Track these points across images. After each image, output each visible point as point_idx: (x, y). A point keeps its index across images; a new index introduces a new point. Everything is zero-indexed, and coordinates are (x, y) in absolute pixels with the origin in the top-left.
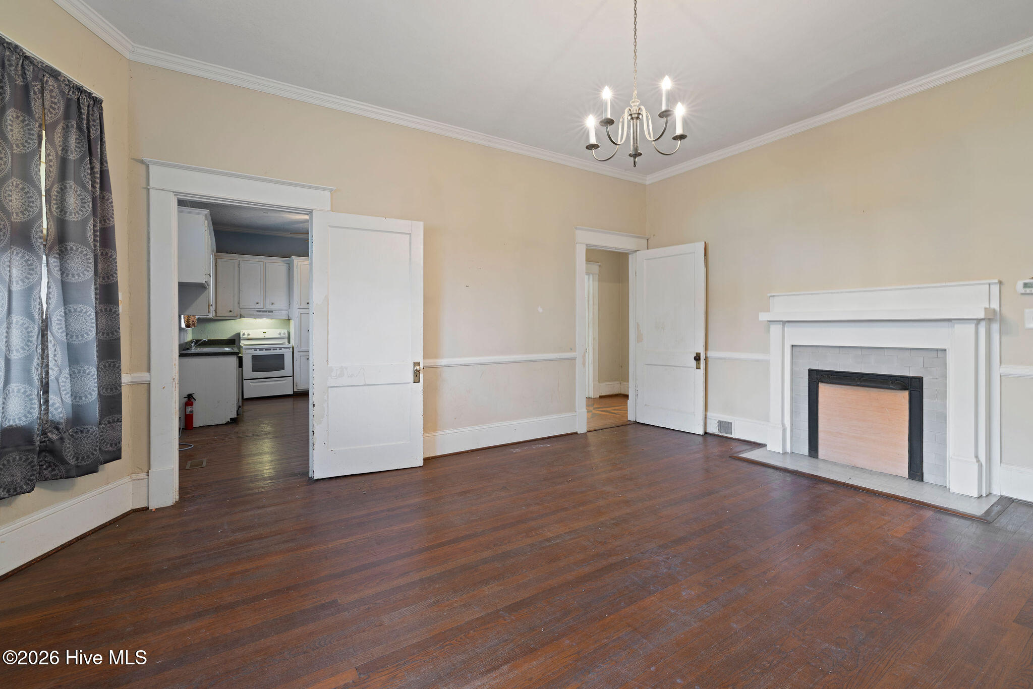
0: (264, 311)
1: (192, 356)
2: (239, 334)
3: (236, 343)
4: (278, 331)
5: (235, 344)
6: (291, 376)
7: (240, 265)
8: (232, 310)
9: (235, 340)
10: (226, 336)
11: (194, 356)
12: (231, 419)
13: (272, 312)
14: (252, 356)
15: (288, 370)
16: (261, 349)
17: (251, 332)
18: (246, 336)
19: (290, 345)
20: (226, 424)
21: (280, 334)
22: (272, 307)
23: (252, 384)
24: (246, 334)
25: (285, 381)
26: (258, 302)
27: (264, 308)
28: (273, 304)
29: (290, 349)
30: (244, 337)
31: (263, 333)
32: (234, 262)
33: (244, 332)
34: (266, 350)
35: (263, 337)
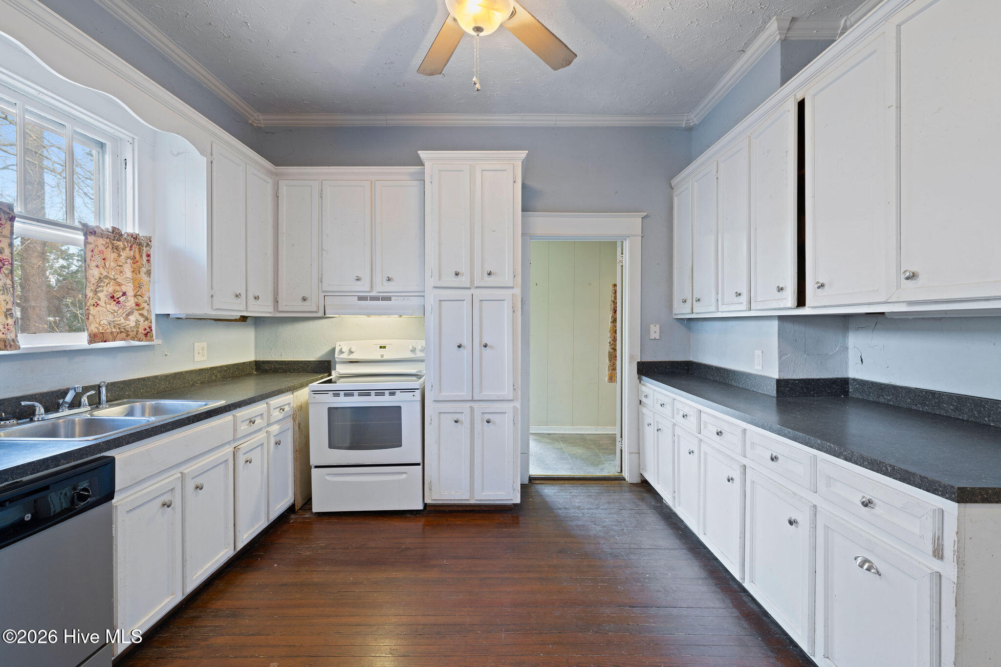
0: (373, 299)
3: (331, 367)
4: (411, 343)
5: (329, 372)
6: (418, 464)
7: (324, 191)
8: (308, 295)
9: (328, 362)
10: (314, 355)
13: (389, 299)
14: (329, 408)
15: (409, 449)
16: (348, 393)
17: (353, 345)
18: (345, 356)
21: (413, 350)
22: (389, 287)
23: (328, 478)
24: (345, 349)
25: (404, 476)
26: (360, 276)
27: (371, 291)
28: (389, 280)
29: (413, 393)
30: (342, 356)
31: (381, 347)
32: (311, 186)
33: (344, 348)
34: (360, 395)
35: (379, 358)
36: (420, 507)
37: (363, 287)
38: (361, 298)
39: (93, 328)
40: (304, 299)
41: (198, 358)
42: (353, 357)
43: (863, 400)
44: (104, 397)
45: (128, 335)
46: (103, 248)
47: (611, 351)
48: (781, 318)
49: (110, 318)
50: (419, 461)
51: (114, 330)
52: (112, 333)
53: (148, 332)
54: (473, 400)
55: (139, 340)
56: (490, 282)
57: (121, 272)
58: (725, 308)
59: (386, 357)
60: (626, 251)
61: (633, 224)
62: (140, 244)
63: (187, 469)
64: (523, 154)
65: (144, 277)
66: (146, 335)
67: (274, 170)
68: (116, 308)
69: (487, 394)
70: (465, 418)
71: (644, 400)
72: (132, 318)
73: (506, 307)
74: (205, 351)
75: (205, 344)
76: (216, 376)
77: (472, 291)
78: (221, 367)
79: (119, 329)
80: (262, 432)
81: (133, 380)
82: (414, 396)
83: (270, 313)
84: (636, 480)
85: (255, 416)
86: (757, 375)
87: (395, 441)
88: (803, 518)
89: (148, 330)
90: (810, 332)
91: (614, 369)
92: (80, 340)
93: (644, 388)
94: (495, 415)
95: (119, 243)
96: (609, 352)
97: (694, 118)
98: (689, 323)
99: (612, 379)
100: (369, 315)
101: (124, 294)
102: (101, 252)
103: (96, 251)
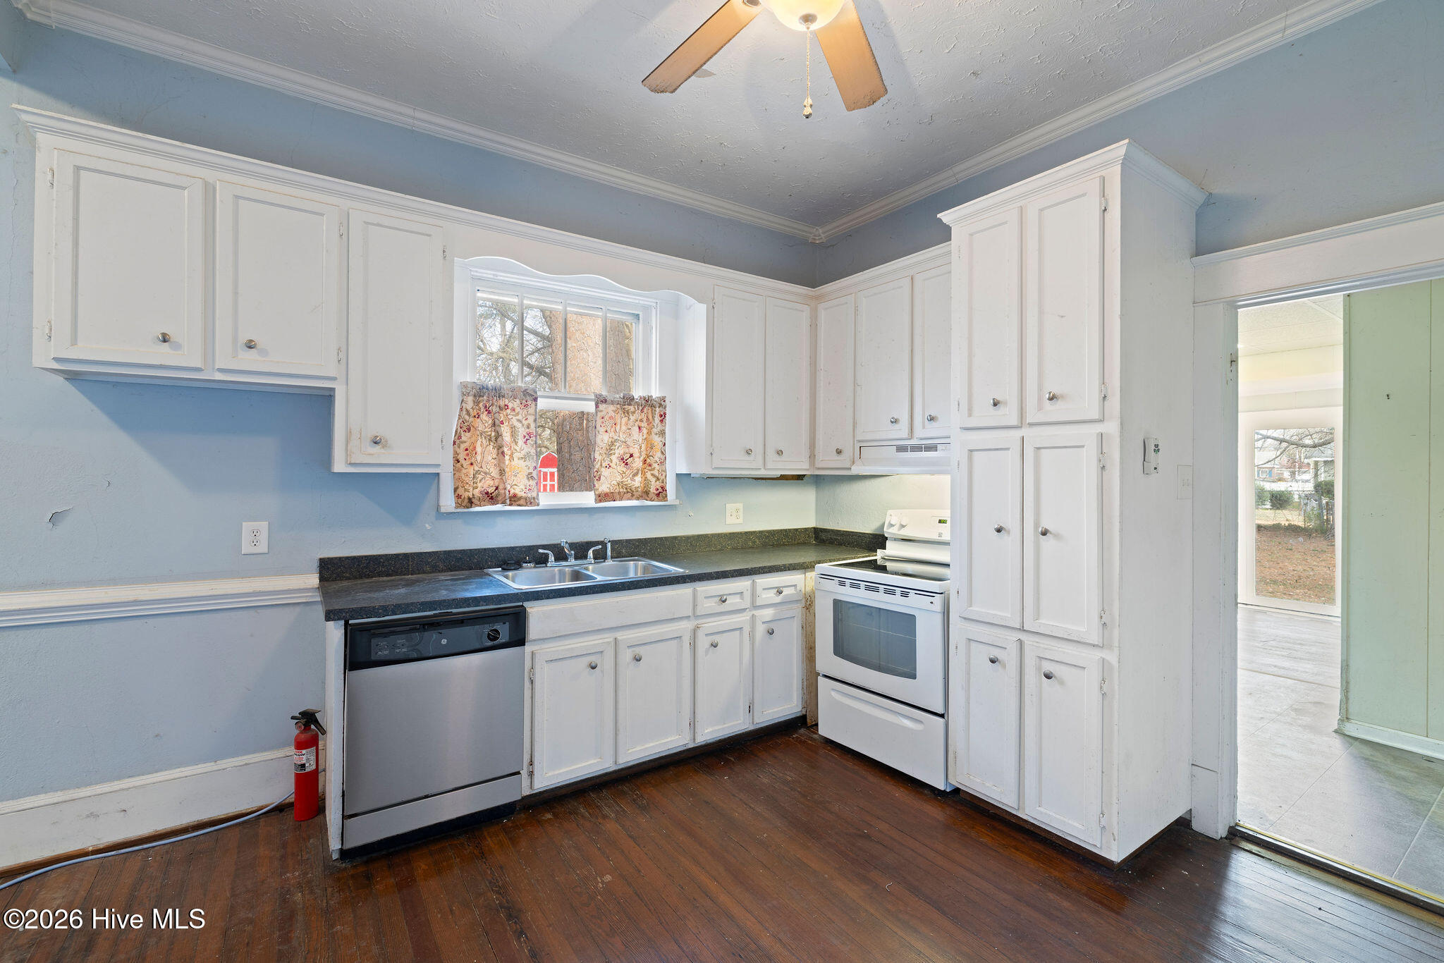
0: (916, 449)
6: (938, 713)
7: (859, 305)
8: (843, 448)
13: (934, 448)
14: (834, 600)
15: (926, 684)
16: (855, 583)
22: (932, 430)
24: (895, 522)
26: (896, 416)
27: (911, 437)
28: (932, 419)
29: (931, 599)
30: (891, 530)
31: (940, 521)
32: (848, 303)
34: (867, 588)
35: (931, 536)
36: (942, 786)
37: (901, 431)
38: (901, 449)
39: (603, 487)
40: (839, 452)
41: (730, 520)
42: (906, 533)
44: (609, 553)
45: (633, 495)
46: (613, 414)
49: (619, 479)
50: (942, 709)
51: (621, 490)
52: (619, 493)
53: (660, 492)
54: (1022, 630)
55: (651, 500)
56: (1054, 411)
57: (630, 435)
59: (936, 537)
62: (652, 406)
63: (625, 636)
65: (657, 440)
66: (658, 495)
67: (811, 294)
68: (624, 469)
69: (1047, 623)
70: (1008, 659)
72: (638, 479)
73: (1087, 460)
74: (741, 513)
75: (740, 506)
76: (754, 542)
77: (1024, 432)
78: (761, 532)
79: (626, 489)
80: (745, 614)
81: (649, 539)
82: (932, 603)
83: (808, 470)
85: (730, 594)
89: (660, 490)
92: (586, 499)
94: (1063, 668)
95: (630, 407)
101: (631, 456)
102: (611, 418)
103: (606, 418)
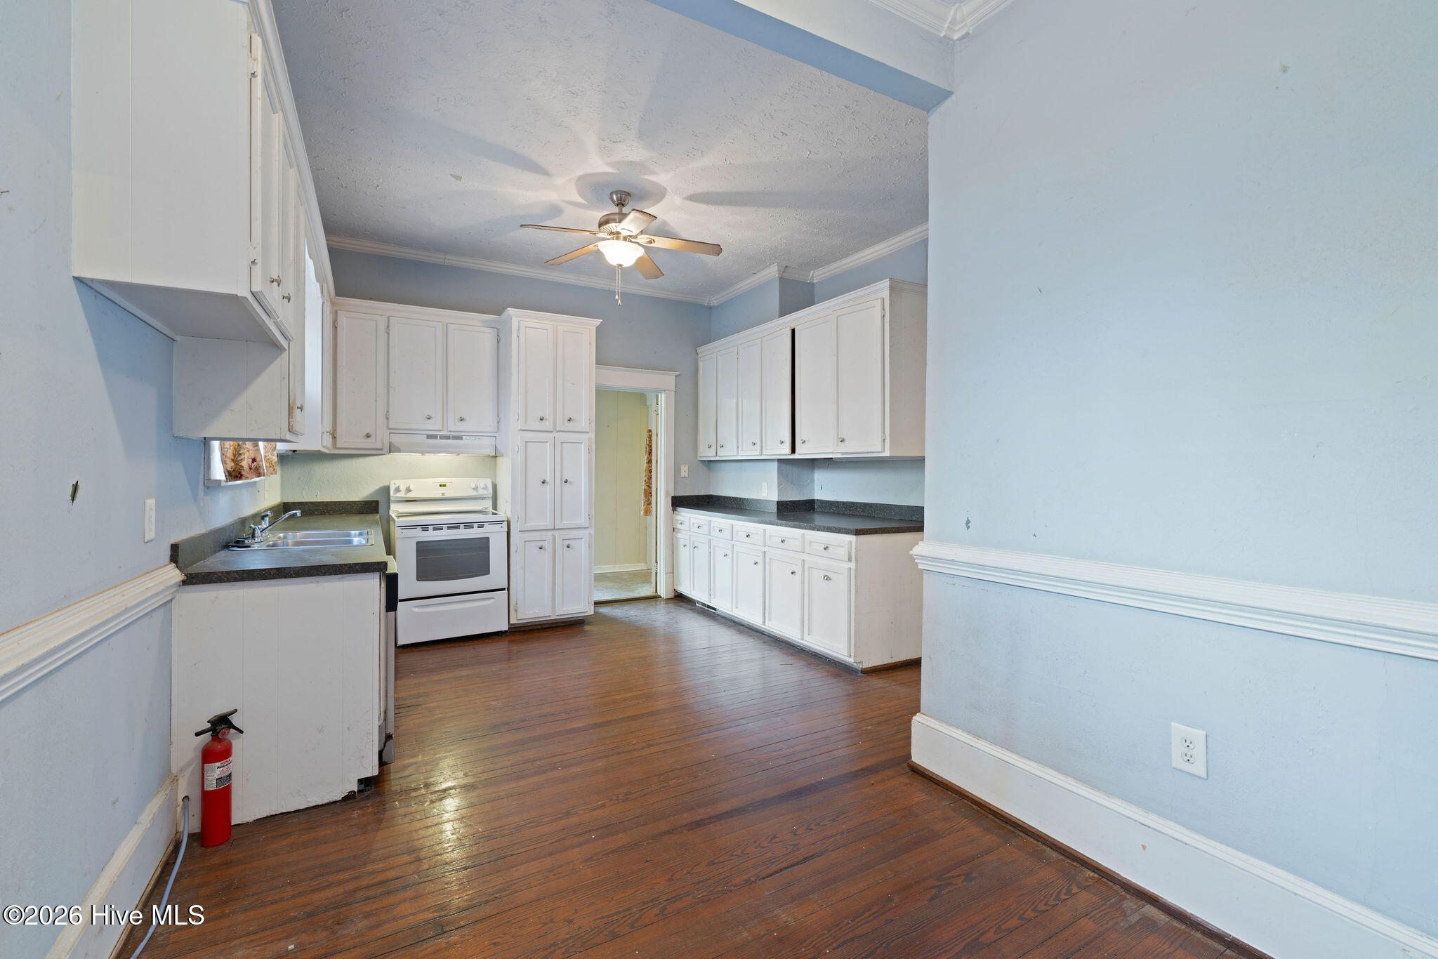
0: (442, 437)
1: (228, 581)
2: (386, 490)
3: (382, 508)
4: (472, 482)
5: (377, 512)
6: (504, 589)
7: (391, 328)
8: (372, 433)
9: (377, 502)
10: (359, 494)
11: (235, 580)
12: (360, 781)
13: (460, 438)
14: (417, 543)
15: (496, 576)
16: (438, 527)
17: (412, 483)
18: (402, 495)
19: (501, 515)
20: (346, 799)
21: (476, 489)
22: (462, 427)
23: (416, 610)
24: (403, 488)
25: (493, 600)
26: (431, 414)
27: (442, 430)
28: (462, 419)
29: (501, 525)
30: (398, 495)
31: (440, 486)
32: (376, 321)
33: (399, 485)
34: (449, 528)
35: (440, 496)
36: (506, 628)
37: (434, 426)
38: (429, 437)
40: (368, 436)
42: (411, 495)
43: (822, 512)
47: (646, 488)
48: (779, 460)
50: (506, 586)
54: (554, 529)
56: (571, 426)
58: (744, 453)
59: (447, 496)
60: (661, 401)
61: (669, 380)
64: (598, 322)
67: (334, 300)
69: (567, 523)
70: (548, 545)
71: (679, 526)
73: (583, 449)
77: (554, 434)
82: (500, 528)
84: (671, 595)
86: (764, 500)
87: (484, 569)
88: (798, 570)
90: (795, 470)
91: (650, 504)
93: (679, 518)
94: (574, 541)
96: (645, 489)
97: (714, 301)
98: (709, 464)
99: (647, 512)
100: (423, 453)
